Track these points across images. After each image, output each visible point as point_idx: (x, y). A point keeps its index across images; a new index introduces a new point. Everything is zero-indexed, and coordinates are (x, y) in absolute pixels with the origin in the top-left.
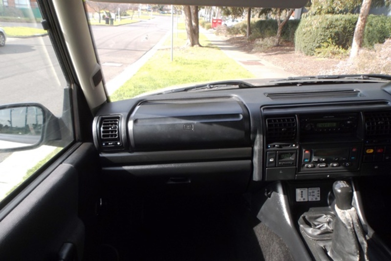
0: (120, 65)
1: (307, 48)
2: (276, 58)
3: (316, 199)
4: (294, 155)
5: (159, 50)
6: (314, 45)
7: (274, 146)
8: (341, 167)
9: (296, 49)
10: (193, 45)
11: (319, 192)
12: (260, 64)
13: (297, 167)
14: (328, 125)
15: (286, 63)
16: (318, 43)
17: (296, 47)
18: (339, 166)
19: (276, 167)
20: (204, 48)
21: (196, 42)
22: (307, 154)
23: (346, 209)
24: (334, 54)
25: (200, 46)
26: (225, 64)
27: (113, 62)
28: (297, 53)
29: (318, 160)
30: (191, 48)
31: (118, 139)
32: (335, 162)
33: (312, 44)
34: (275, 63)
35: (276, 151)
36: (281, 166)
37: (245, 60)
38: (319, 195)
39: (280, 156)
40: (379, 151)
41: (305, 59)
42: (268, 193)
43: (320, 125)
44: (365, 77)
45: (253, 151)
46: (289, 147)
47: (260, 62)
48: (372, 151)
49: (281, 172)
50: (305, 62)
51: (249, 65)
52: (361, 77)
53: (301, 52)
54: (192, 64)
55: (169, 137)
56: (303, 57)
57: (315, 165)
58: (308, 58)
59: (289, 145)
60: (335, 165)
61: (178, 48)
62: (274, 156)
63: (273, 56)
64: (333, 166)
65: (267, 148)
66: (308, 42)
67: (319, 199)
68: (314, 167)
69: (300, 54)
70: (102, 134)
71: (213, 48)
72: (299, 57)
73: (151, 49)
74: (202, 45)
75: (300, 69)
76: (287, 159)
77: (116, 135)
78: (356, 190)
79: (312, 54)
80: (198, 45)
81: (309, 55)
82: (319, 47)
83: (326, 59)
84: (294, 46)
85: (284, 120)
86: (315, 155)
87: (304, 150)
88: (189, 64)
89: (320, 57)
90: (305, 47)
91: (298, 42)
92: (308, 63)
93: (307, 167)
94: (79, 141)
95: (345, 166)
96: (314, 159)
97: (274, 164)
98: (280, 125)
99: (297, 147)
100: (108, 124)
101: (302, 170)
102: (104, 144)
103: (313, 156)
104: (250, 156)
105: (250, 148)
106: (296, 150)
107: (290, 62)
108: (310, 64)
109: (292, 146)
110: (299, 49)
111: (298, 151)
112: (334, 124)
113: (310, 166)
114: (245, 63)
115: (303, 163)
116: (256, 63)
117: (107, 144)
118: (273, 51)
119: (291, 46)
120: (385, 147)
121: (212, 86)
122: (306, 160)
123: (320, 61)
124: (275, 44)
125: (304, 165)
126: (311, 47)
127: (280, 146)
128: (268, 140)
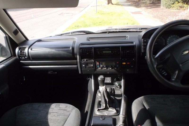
0: (72, 15)
1: (167, 4)
2: (150, 10)
3: (109, 82)
4: (93, 64)
5: (92, 6)
6: (171, 3)
7: (84, 60)
8: (113, 70)
9: (161, 5)
10: (108, 4)
11: (111, 79)
12: (141, 13)
13: (95, 69)
14: (108, 52)
15: (154, 13)
16: (173, 1)
17: (161, 4)
18: (112, 69)
19: (86, 68)
20: (114, 5)
21: (110, 2)
22: (98, 64)
23: (102, 86)
24: (181, 7)
25: (112, 4)
26: (122, 14)
27: (69, 13)
28: (162, 7)
29: (103, 66)
30: (108, 5)
31: (25, 56)
32: (110, 67)
33: (169, 2)
34: (149, 13)
35: (85, 62)
36: (88, 68)
37: (134, 11)
38: (111, 80)
39: (87, 64)
40: (128, 63)
41: (165, 10)
42: (88, 79)
43: (104, 52)
44: (140, 29)
45: (77, 61)
46: (90, 61)
47: (141, 12)
48: (125, 63)
49: (88, 71)
50: (165, 12)
51: (135, 14)
52: (138, 29)
53: (164, 7)
54: (106, 14)
55: (44, 56)
56: (164, 9)
57: (102, 68)
58: (167, 10)
59: (90, 60)
60: (110, 68)
61: (101, 5)
62: (84, 64)
63: (149, 9)
64: (110, 69)
65: (81, 61)
66: (168, 1)
67: (110, 82)
68: (102, 69)
69: (163, 8)
70: (19, 54)
71: (119, 5)
72: (162, 9)
73: (88, 6)
74: (113, 4)
75: (161, 16)
76: (90, 65)
77: (24, 54)
78: (123, 79)
79: (169, 8)
80: (111, 4)
81: (168, 8)
82: (173, 4)
83: (177, 10)
84: (160, 3)
85: (86, 50)
86: (101, 64)
87: (96, 62)
88: (104, 14)
89: (173, 9)
90: (166, 4)
91: (162, 1)
92: (166, 12)
93: (99, 69)
94: (13, 56)
95: (115, 69)
96: (101, 66)
97: (85, 67)
98: (87, 52)
99: (93, 61)
100: (22, 50)
101: (97, 70)
102: (21, 58)
103: (101, 65)
104: (76, 64)
105: (76, 61)
106: (93, 62)
107: (156, 12)
108: (167, 13)
109: (91, 60)
110: (163, 5)
111: (94, 63)
112: (110, 52)
113: (100, 68)
114: (133, 13)
115: (97, 67)
116: (139, 13)
117: (22, 58)
118: (149, 6)
119: (159, 4)
120: (131, 62)
121: (72, 33)
122: (98, 66)
123: (173, 11)
124: (151, 2)
125: (98, 68)
126: (169, 4)
127: (87, 60)
128: (82, 58)
